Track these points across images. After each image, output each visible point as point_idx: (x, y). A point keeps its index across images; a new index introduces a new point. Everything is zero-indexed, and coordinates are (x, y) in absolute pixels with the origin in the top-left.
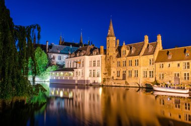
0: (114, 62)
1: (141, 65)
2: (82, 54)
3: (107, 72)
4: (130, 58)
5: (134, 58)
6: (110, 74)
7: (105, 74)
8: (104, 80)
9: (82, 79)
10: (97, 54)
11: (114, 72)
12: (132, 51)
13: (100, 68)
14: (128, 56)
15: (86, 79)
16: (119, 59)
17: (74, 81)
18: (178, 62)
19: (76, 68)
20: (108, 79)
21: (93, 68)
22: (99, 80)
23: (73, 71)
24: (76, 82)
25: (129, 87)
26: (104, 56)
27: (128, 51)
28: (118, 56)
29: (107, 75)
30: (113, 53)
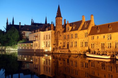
0: (61, 36)
1: (80, 38)
2: (39, 30)
3: (55, 43)
4: (72, 32)
5: (74, 33)
7: (54, 45)
8: (54, 49)
9: (39, 48)
11: (61, 43)
12: (74, 27)
13: (50, 40)
15: (41, 49)
16: (64, 33)
17: (33, 50)
19: (35, 41)
20: (56, 48)
21: (46, 41)
22: (50, 49)
23: (33, 43)
24: (35, 51)
25: (71, 54)
26: (54, 32)
27: (70, 28)
28: (65, 31)
29: (56, 45)
30: (60, 29)
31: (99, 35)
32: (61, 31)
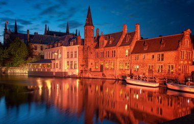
0: (92, 53)
1: (118, 57)
2: (59, 44)
3: (84, 63)
4: (108, 49)
5: (111, 49)
6: (87, 66)
7: (83, 66)
8: (82, 72)
9: (60, 71)
10: (74, 45)
11: (92, 64)
12: (110, 41)
13: (77, 60)
14: (105, 47)
15: (63, 71)
16: (97, 50)
17: (52, 73)
18: (153, 54)
19: (54, 60)
20: (85, 70)
21: (70, 60)
22: (77, 72)
23: (51, 62)
24: (54, 74)
25: (106, 79)
26: (82, 47)
27: (106, 42)
28: (97, 47)
29: (85, 66)
30: (90, 43)
31: (146, 54)
32: (92, 47)
